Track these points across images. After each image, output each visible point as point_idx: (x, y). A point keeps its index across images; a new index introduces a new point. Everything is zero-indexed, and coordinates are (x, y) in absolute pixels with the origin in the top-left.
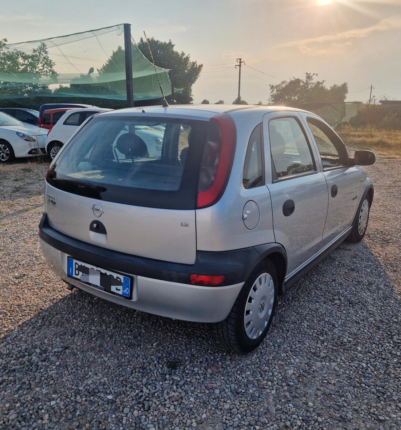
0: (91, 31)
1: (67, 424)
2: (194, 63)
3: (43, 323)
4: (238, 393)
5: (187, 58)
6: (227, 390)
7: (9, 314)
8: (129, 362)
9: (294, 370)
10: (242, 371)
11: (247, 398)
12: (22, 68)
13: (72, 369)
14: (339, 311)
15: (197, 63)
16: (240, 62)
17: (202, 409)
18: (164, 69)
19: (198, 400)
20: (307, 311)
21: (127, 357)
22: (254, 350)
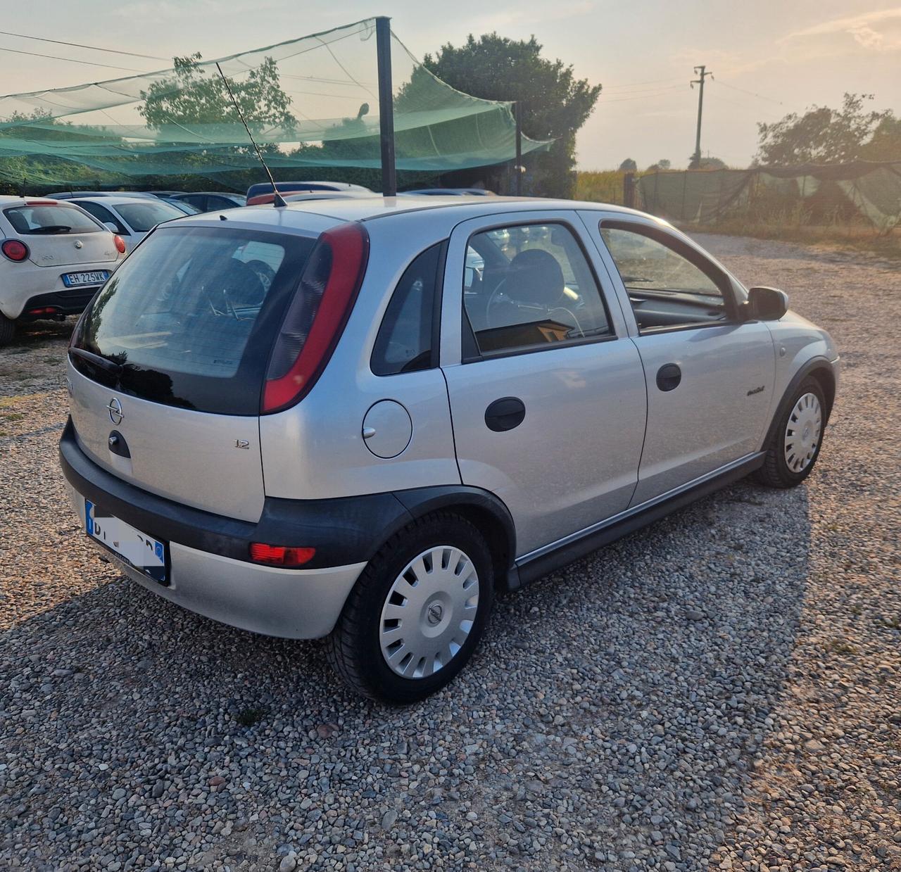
0: (314, 36)
1: (7, 806)
2: (582, 84)
3: (62, 621)
4: (341, 781)
5: (568, 74)
6: (322, 774)
7: (12, 601)
8: (174, 706)
9: (481, 746)
10: (376, 739)
11: (353, 791)
12: (227, 110)
13: (68, 709)
14: (651, 633)
15: (588, 83)
16: (703, 75)
17: (255, 805)
18: (494, 102)
19: (257, 788)
20: (582, 628)
21: (177, 696)
22: (424, 701)
